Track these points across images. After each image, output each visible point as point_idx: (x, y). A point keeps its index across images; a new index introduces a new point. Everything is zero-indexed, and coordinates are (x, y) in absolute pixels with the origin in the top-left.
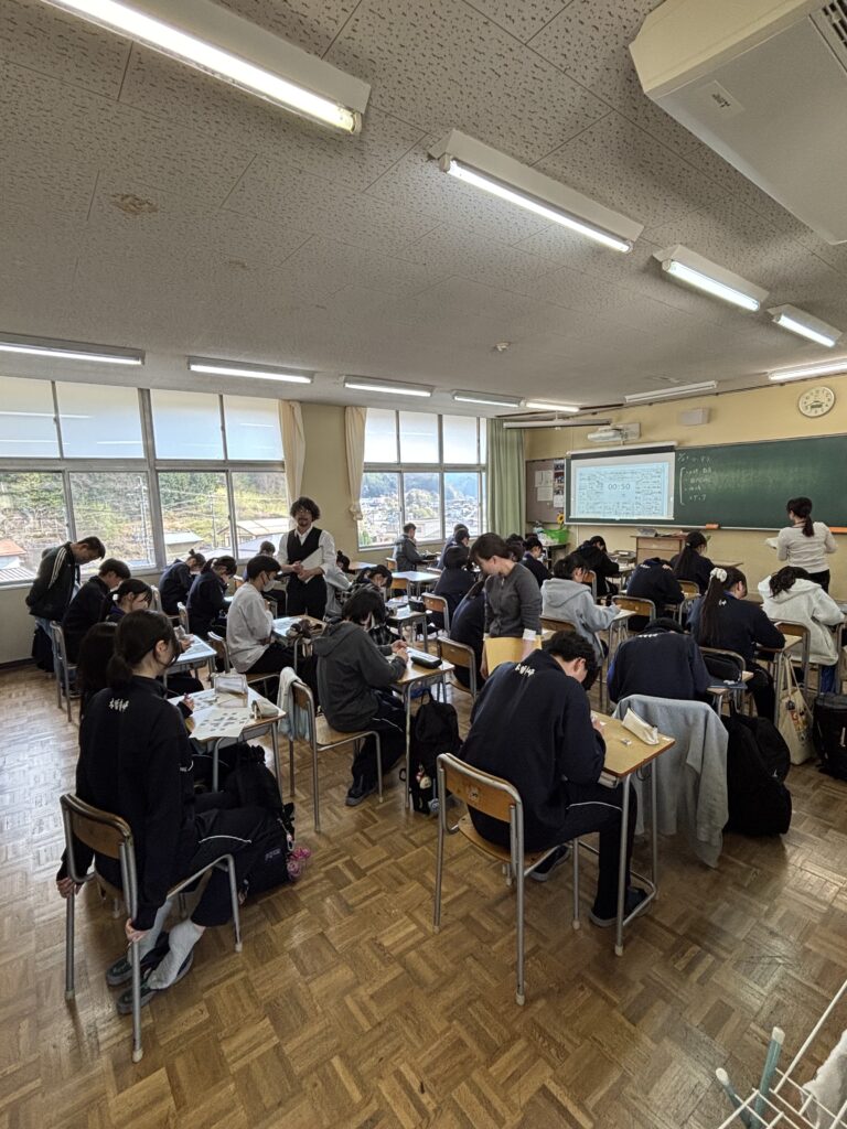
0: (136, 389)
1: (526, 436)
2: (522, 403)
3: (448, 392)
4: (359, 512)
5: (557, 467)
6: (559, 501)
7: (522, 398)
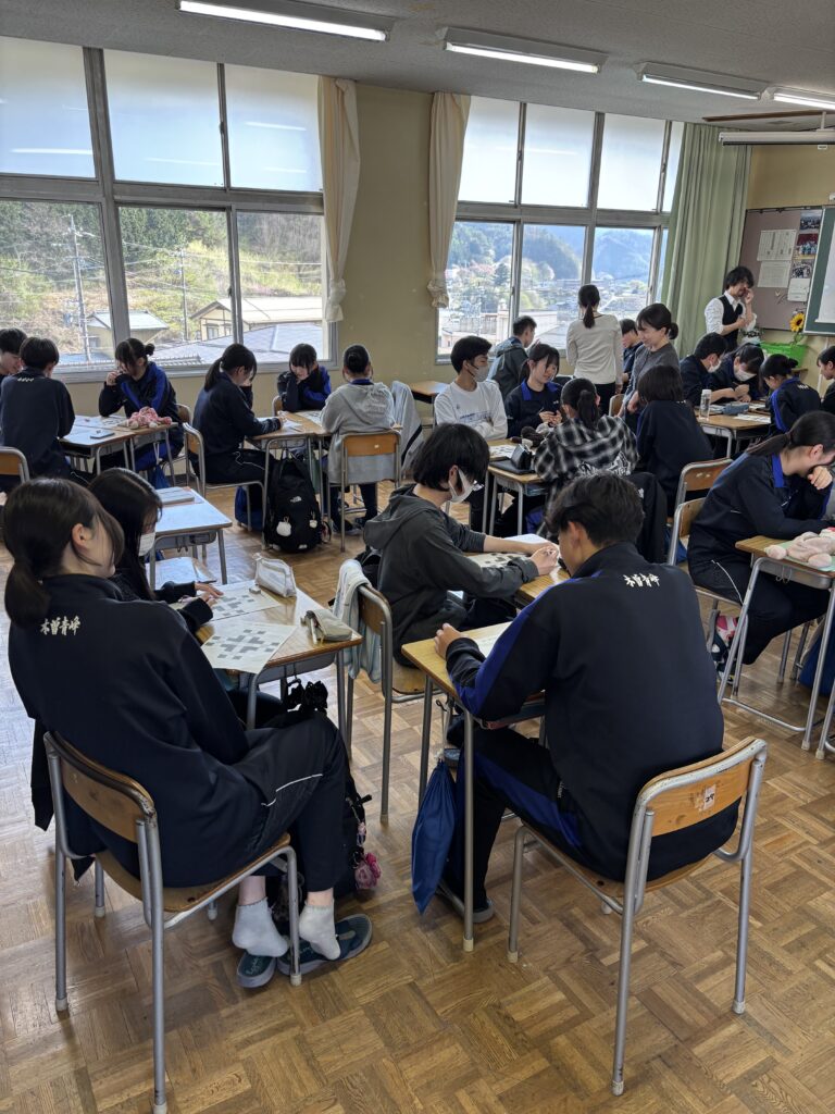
0: (80, 48)
1: (754, 159)
2: (766, 93)
3: (631, 66)
4: (443, 291)
5: (805, 224)
6: (800, 289)
7: (768, 83)
